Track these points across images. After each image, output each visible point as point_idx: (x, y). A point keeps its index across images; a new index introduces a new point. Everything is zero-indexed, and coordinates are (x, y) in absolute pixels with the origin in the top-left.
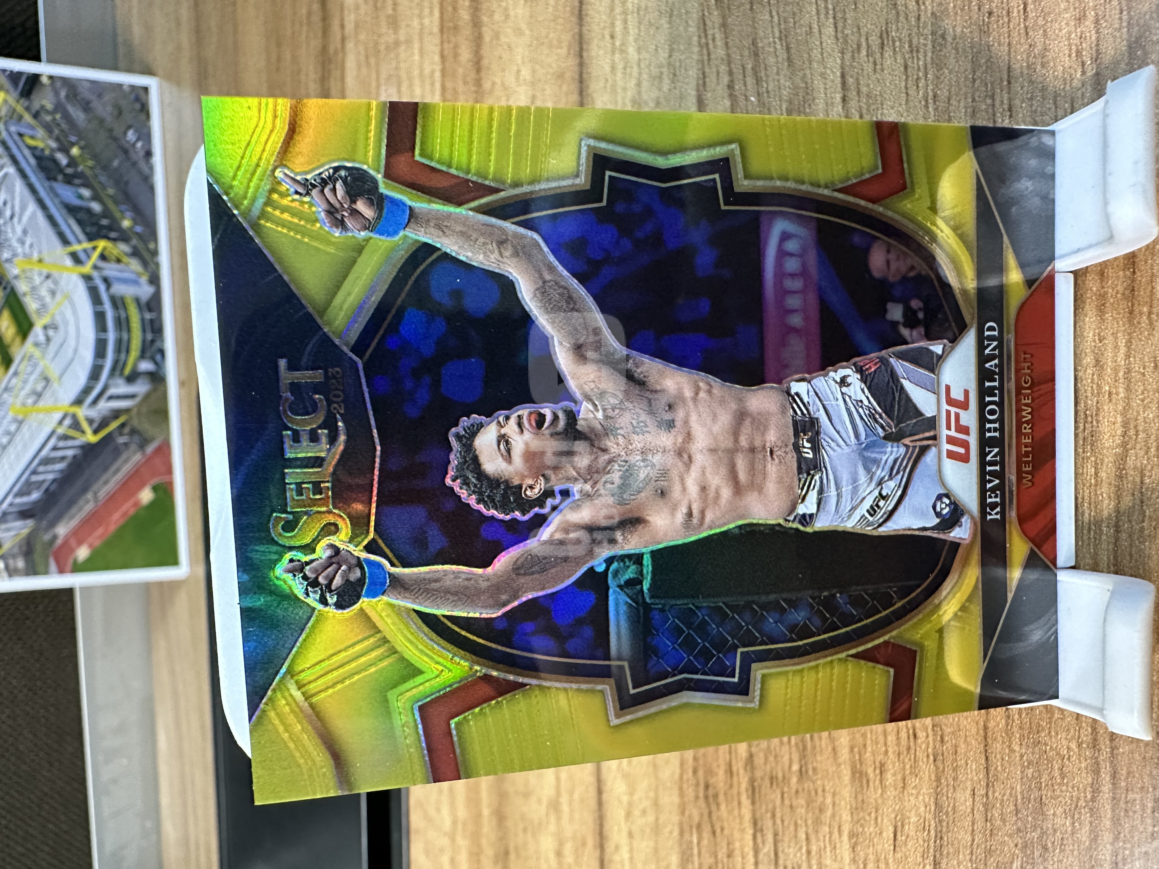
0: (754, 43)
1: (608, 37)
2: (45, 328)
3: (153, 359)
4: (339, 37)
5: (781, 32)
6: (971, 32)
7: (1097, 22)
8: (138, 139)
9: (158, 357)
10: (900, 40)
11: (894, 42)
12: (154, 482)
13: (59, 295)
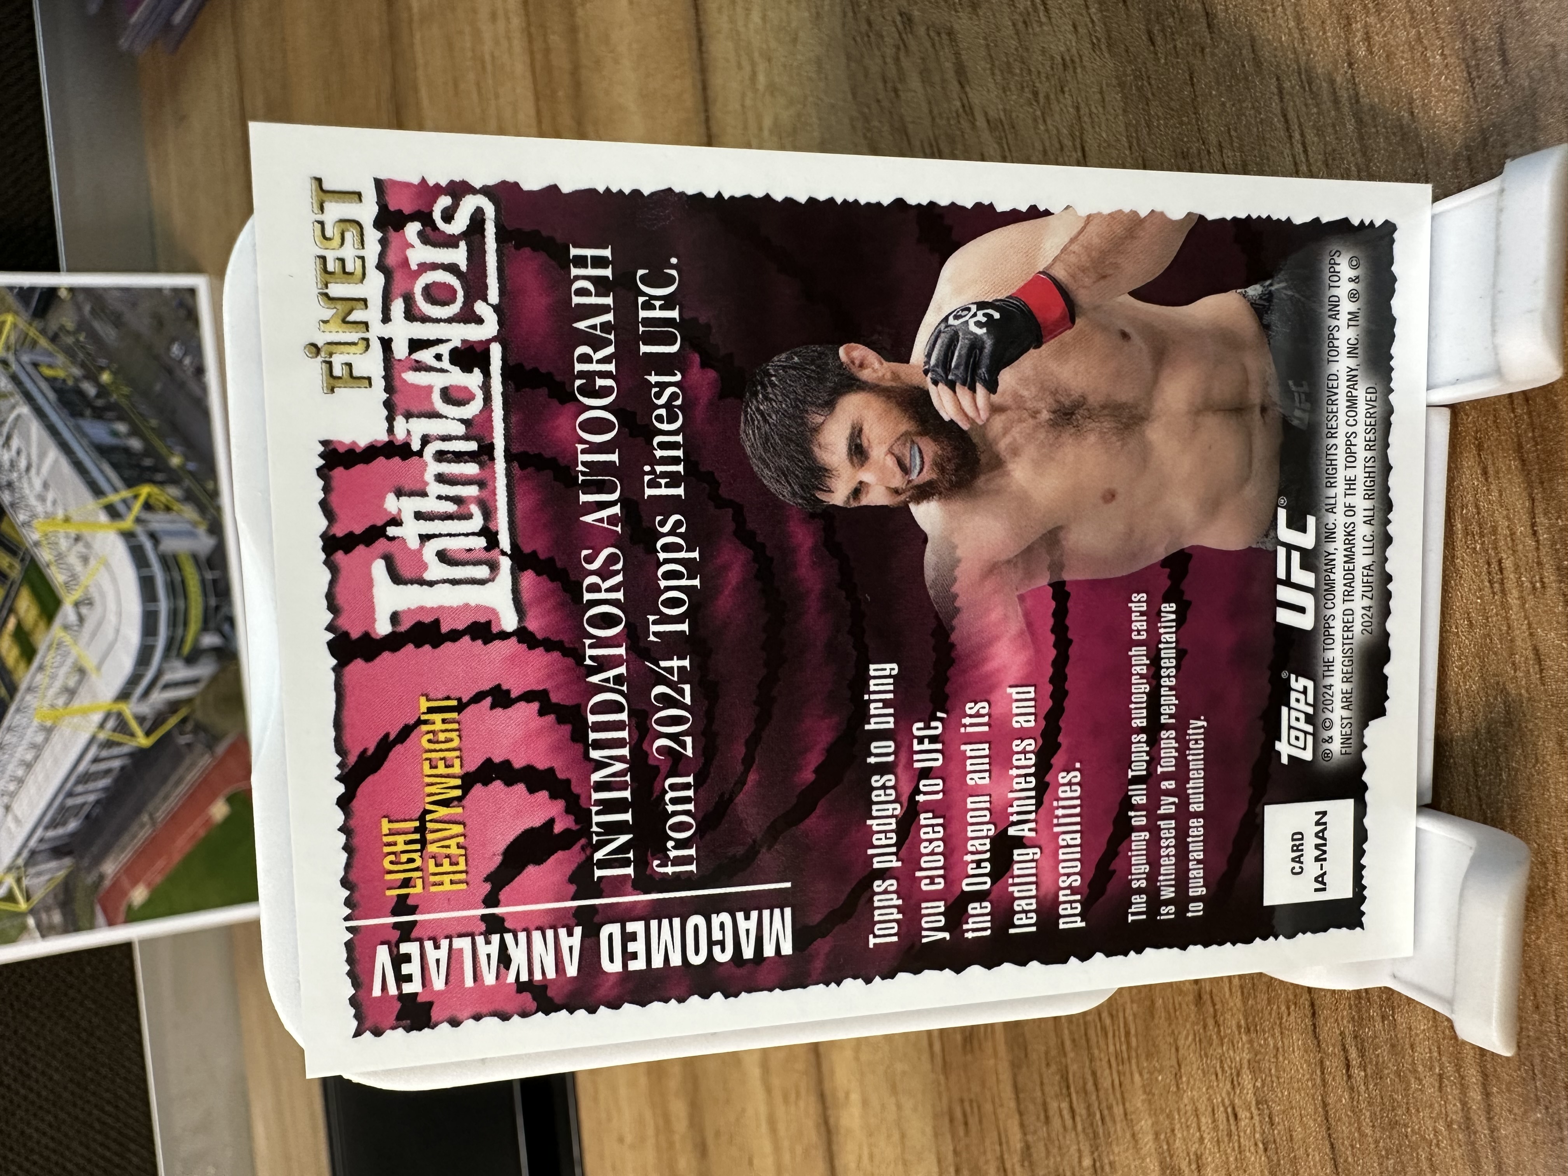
2: (77, 605)
3: (219, 630)
8: (185, 354)
9: (226, 626)
12: (229, 790)
13: (92, 562)
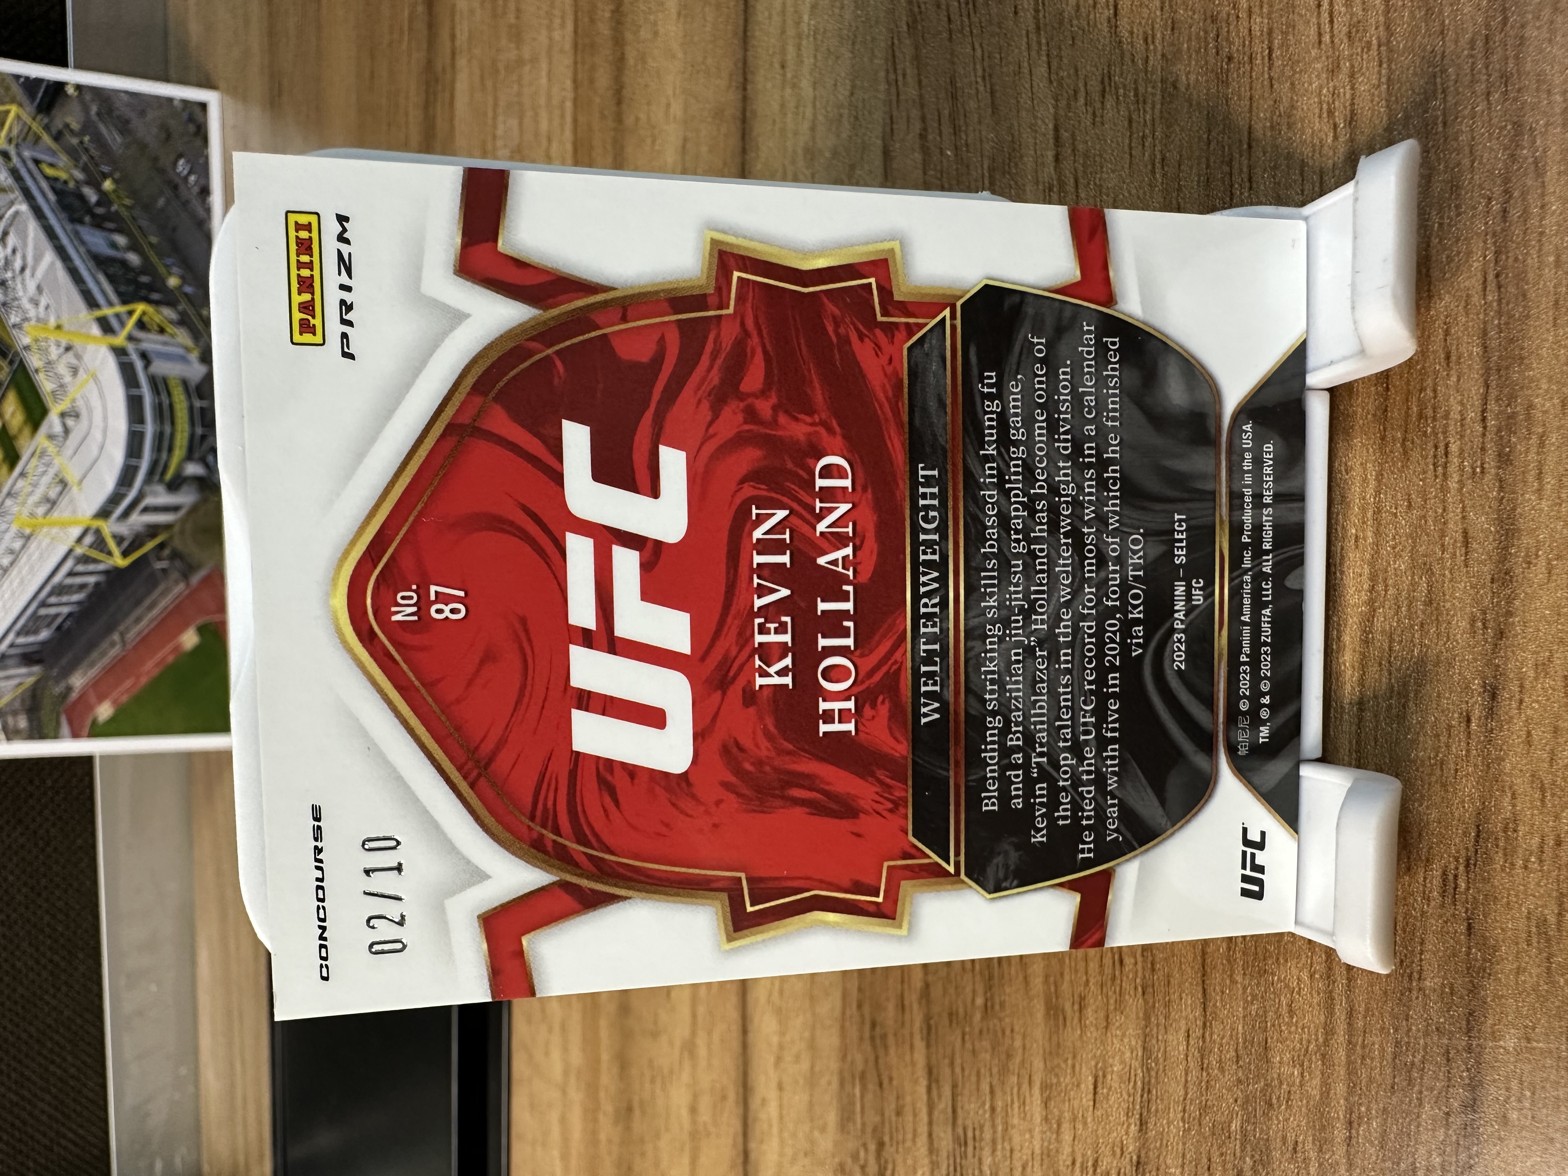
0: (952, 82)
1: (777, 66)
2: (63, 415)
3: (203, 461)
4: (448, 51)
5: (984, 70)
6: (1207, 81)
7: (1352, 76)
8: (191, 172)
9: (210, 458)
10: (1124, 86)
11: (1117, 88)
12: (200, 621)
13: (81, 372)
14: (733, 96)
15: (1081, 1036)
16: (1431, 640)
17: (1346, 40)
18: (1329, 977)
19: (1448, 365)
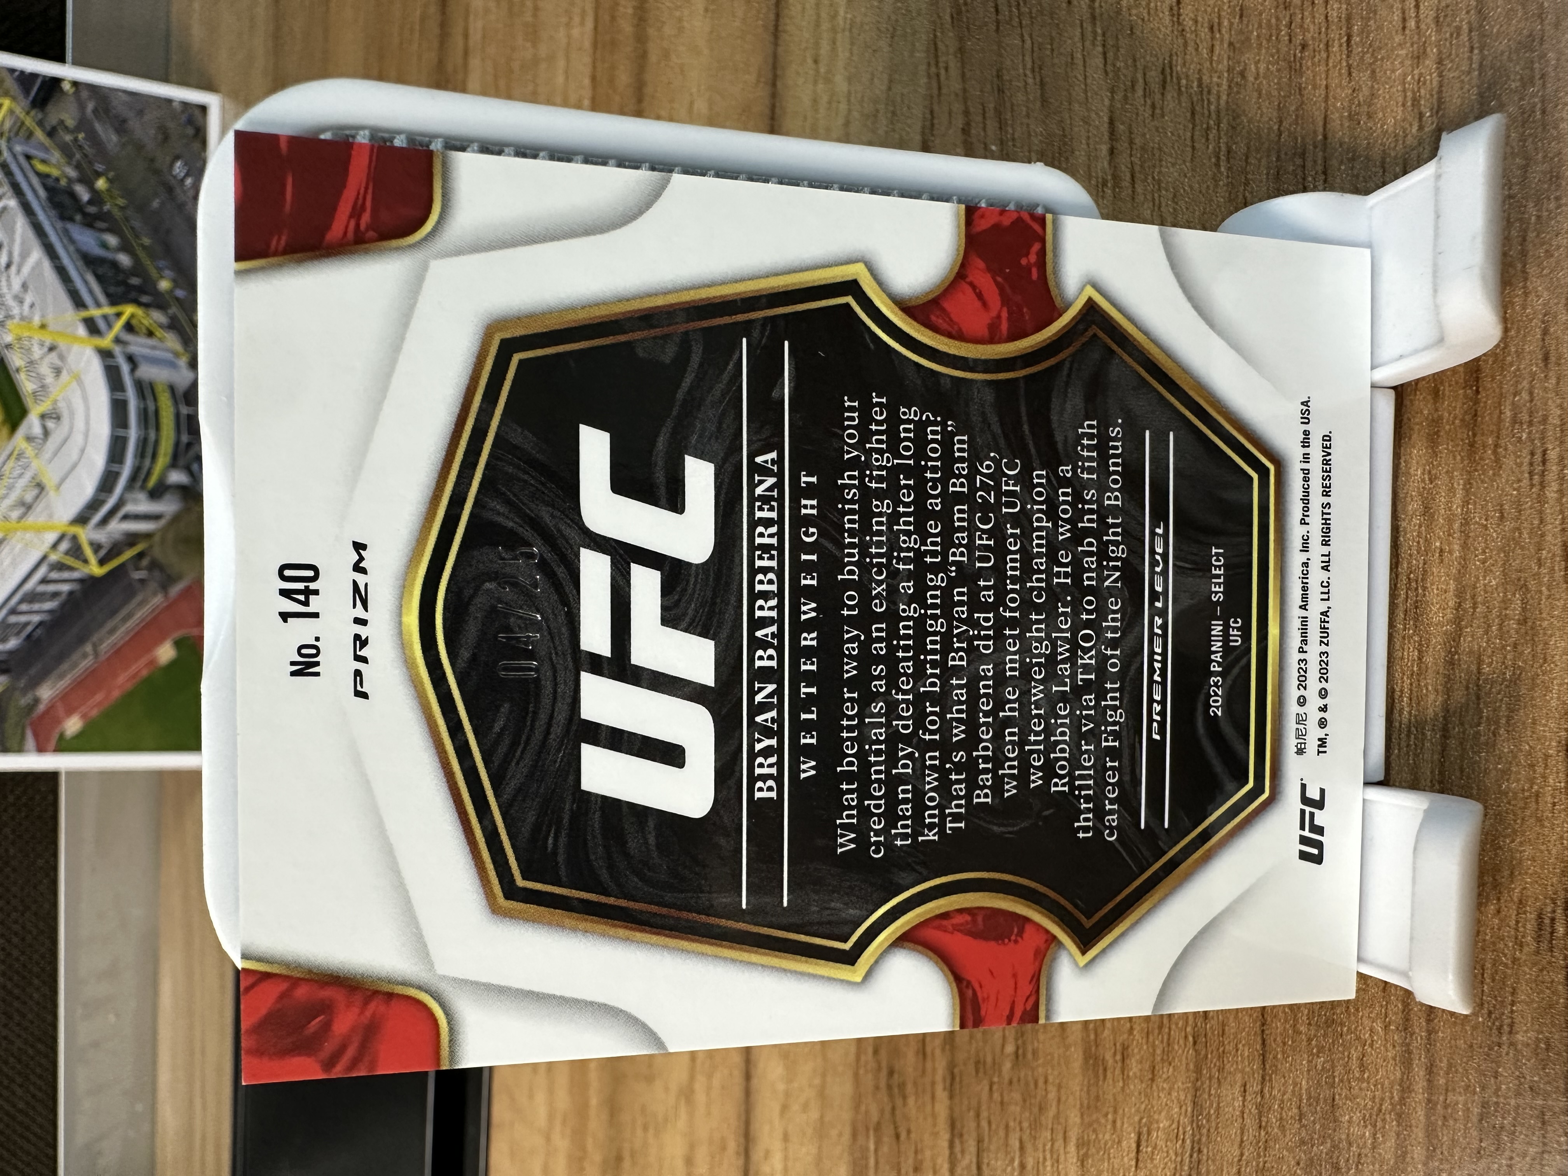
0: (999, 75)
1: (810, 61)
2: (43, 417)
3: (187, 469)
4: (460, 51)
5: (1033, 62)
6: (1278, 70)
7: (1440, 62)
8: (187, 175)
9: (195, 467)
10: (1187, 77)
11: (1179, 79)
12: (178, 634)
13: (64, 374)
14: (763, 92)
15: (1123, 1089)
16: (1525, 662)
17: (1433, 26)
18: (1405, 1029)
19: (1546, 366)
